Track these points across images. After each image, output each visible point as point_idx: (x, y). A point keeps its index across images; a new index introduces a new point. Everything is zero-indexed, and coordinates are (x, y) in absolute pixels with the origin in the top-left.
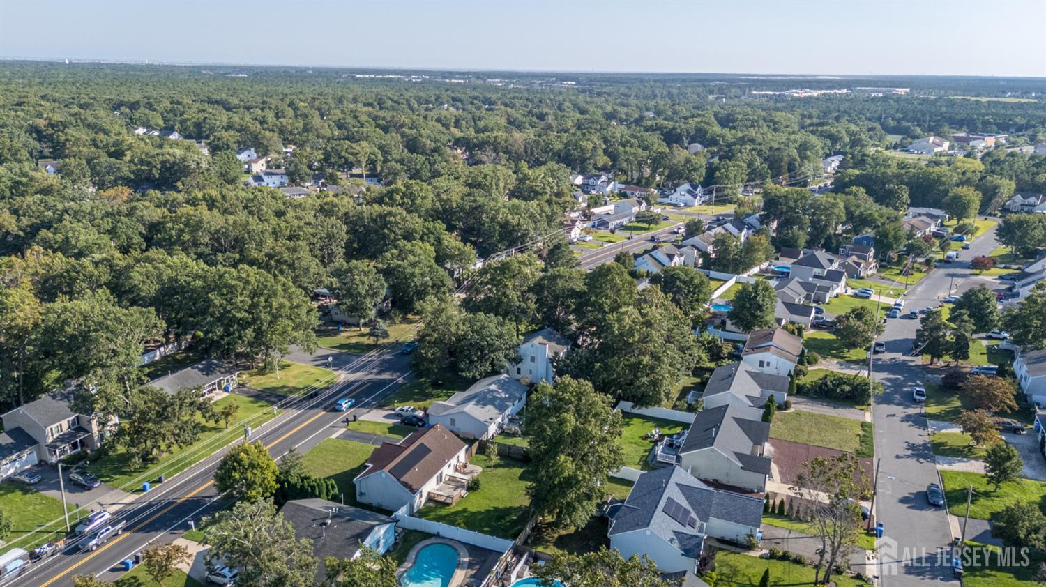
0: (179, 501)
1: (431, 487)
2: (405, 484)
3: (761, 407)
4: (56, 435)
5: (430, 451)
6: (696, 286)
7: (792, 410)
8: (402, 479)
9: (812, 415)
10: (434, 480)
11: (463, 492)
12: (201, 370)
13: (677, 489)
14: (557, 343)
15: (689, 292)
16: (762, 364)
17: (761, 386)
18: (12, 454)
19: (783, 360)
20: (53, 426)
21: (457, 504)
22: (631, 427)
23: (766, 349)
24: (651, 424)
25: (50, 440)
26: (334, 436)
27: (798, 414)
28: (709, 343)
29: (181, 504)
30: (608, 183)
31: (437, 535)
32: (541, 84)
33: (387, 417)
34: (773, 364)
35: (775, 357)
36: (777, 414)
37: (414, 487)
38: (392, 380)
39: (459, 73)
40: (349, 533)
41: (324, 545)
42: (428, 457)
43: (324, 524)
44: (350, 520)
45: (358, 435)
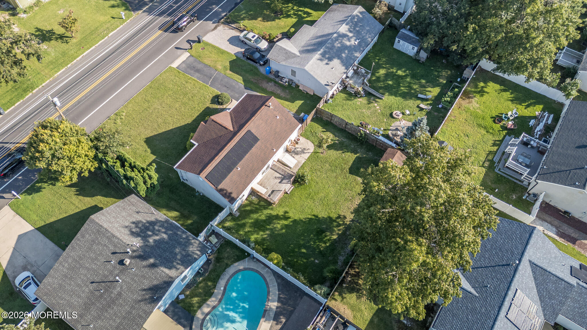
2: (224, 193)
5: (257, 139)
11: (288, 186)
21: (280, 203)
26: (175, 66)
33: (231, 41)
37: (233, 196)
40: (147, 284)
41: (120, 294)
42: (254, 149)
43: (121, 262)
44: (153, 266)
45: (199, 66)
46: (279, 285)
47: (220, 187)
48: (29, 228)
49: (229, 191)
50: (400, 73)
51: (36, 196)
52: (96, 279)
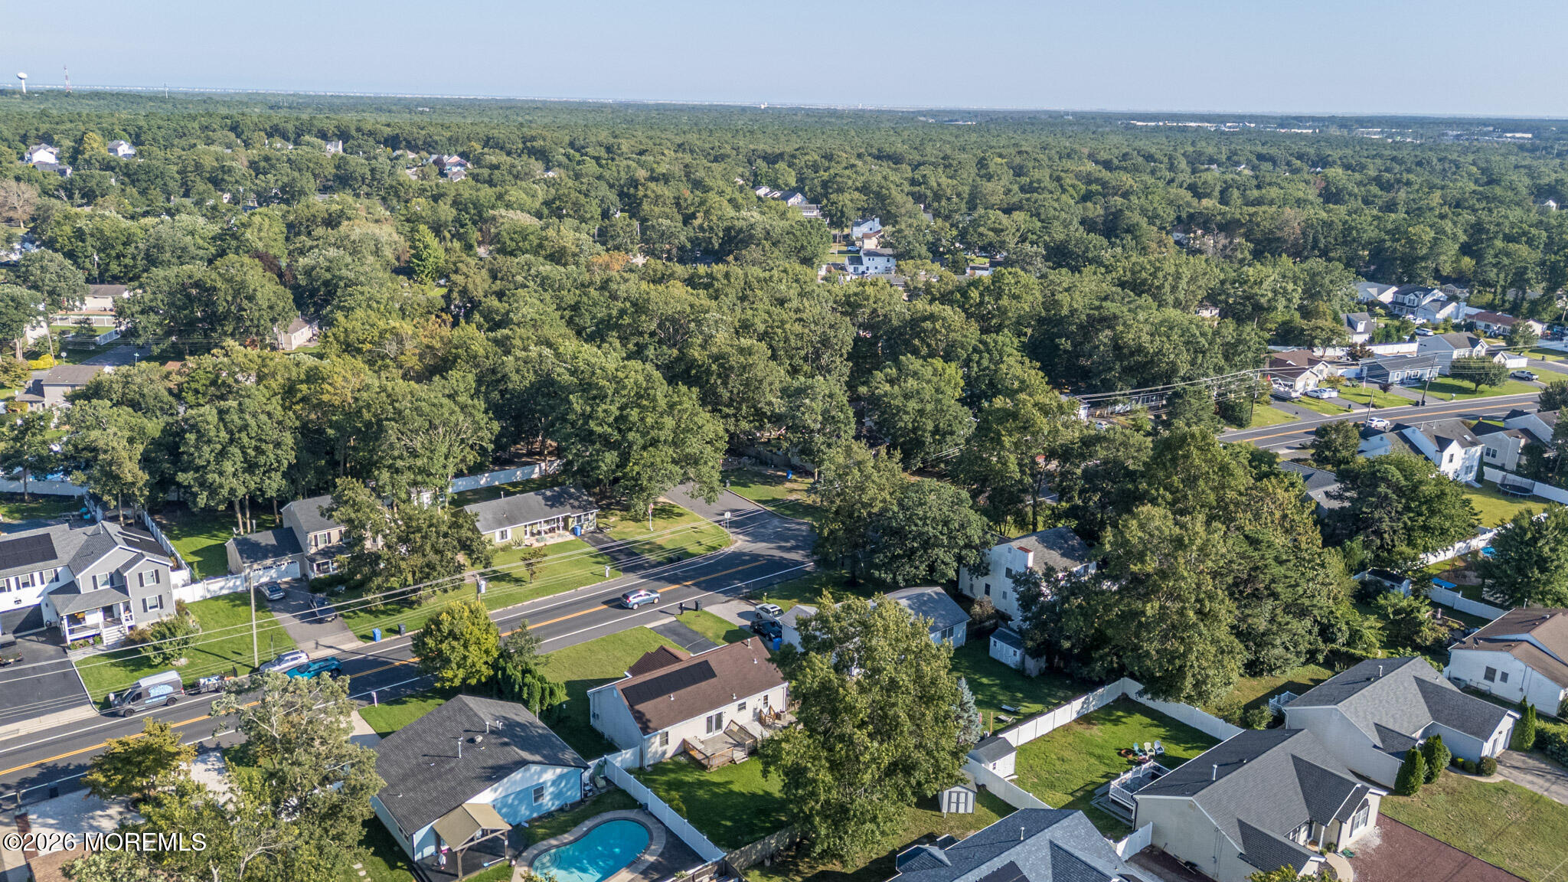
0: (397, 663)
1: (692, 731)
2: (639, 717)
3: (1396, 754)
4: (321, 546)
5: (712, 675)
6: (1428, 501)
7: (1496, 779)
8: (639, 707)
9: (1535, 800)
10: (701, 721)
11: (740, 755)
12: (546, 499)
13: (1046, 852)
14: (1063, 555)
15: (1407, 508)
16: (1490, 674)
17: (1435, 713)
18: (266, 557)
19: (1537, 676)
20: (319, 533)
21: (721, 770)
22: (1121, 727)
23: (1508, 644)
24: (1162, 731)
25: (313, 550)
26: (649, 626)
27: (1502, 790)
28: (1397, 612)
29: (397, 668)
30: (1444, 304)
31: (643, 808)
32: (1458, 137)
33: (741, 615)
34: (1515, 678)
35: (1521, 665)
36: (1448, 778)
37: (651, 725)
38: (796, 563)
39: (1313, 119)
40: (490, 762)
41: (452, 770)
42: (703, 684)
43: (472, 741)
44: (506, 744)
45: (683, 631)
46: (667, 842)
47: (638, 707)
48: (372, 732)
49: (648, 716)
50: (985, 681)
51: (396, 708)
52: (432, 752)
